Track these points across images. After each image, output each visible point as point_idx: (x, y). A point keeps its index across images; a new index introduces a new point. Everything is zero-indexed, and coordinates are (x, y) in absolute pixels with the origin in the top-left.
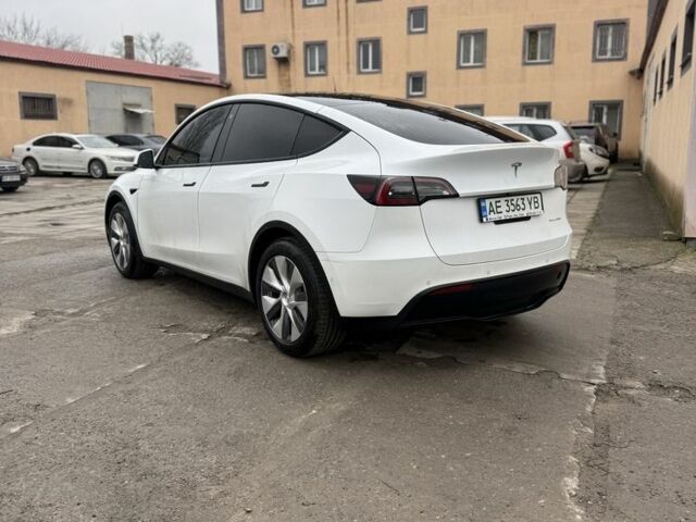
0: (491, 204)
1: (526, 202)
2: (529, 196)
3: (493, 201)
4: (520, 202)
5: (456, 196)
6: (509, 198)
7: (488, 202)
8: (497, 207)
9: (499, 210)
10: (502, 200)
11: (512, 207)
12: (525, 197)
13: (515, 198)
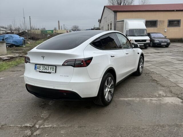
0: (38, 66)
1: (49, 68)
2: (51, 67)
3: (39, 66)
4: (47, 68)
5: (30, 62)
6: (44, 66)
7: (37, 65)
8: (40, 67)
9: (40, 68)
10: (42, 66)
11: (44, 69)
12: (49, 66)
13: (46, 66)
